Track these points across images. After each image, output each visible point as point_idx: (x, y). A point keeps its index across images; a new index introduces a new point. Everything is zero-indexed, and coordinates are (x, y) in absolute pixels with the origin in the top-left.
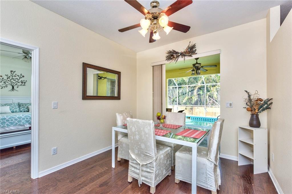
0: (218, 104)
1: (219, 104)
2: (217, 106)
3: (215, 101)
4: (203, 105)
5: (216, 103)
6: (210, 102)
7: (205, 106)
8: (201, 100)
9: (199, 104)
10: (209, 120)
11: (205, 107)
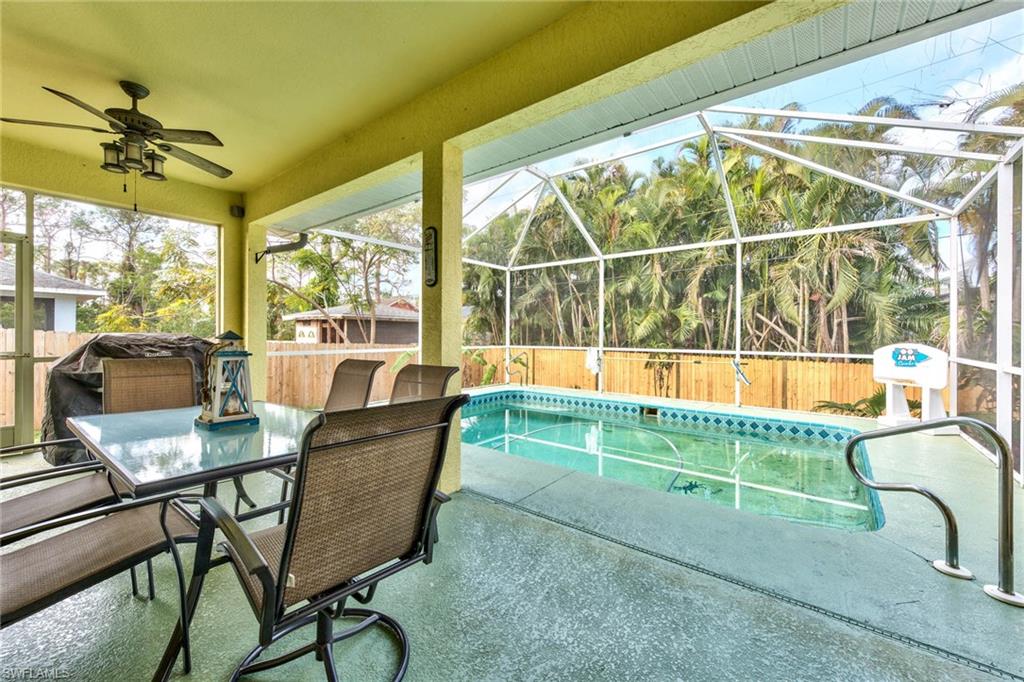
0: (798, 344)
1: (803, 344)
2: (793, 354)
3: (783, 332)
4: (729, 347)
5: (789, 338)
6: (758, 338)
7: (738, 352)
8: (716, 325)
9: (709, 343)
10: (760, 430)
11: (738, 359)
